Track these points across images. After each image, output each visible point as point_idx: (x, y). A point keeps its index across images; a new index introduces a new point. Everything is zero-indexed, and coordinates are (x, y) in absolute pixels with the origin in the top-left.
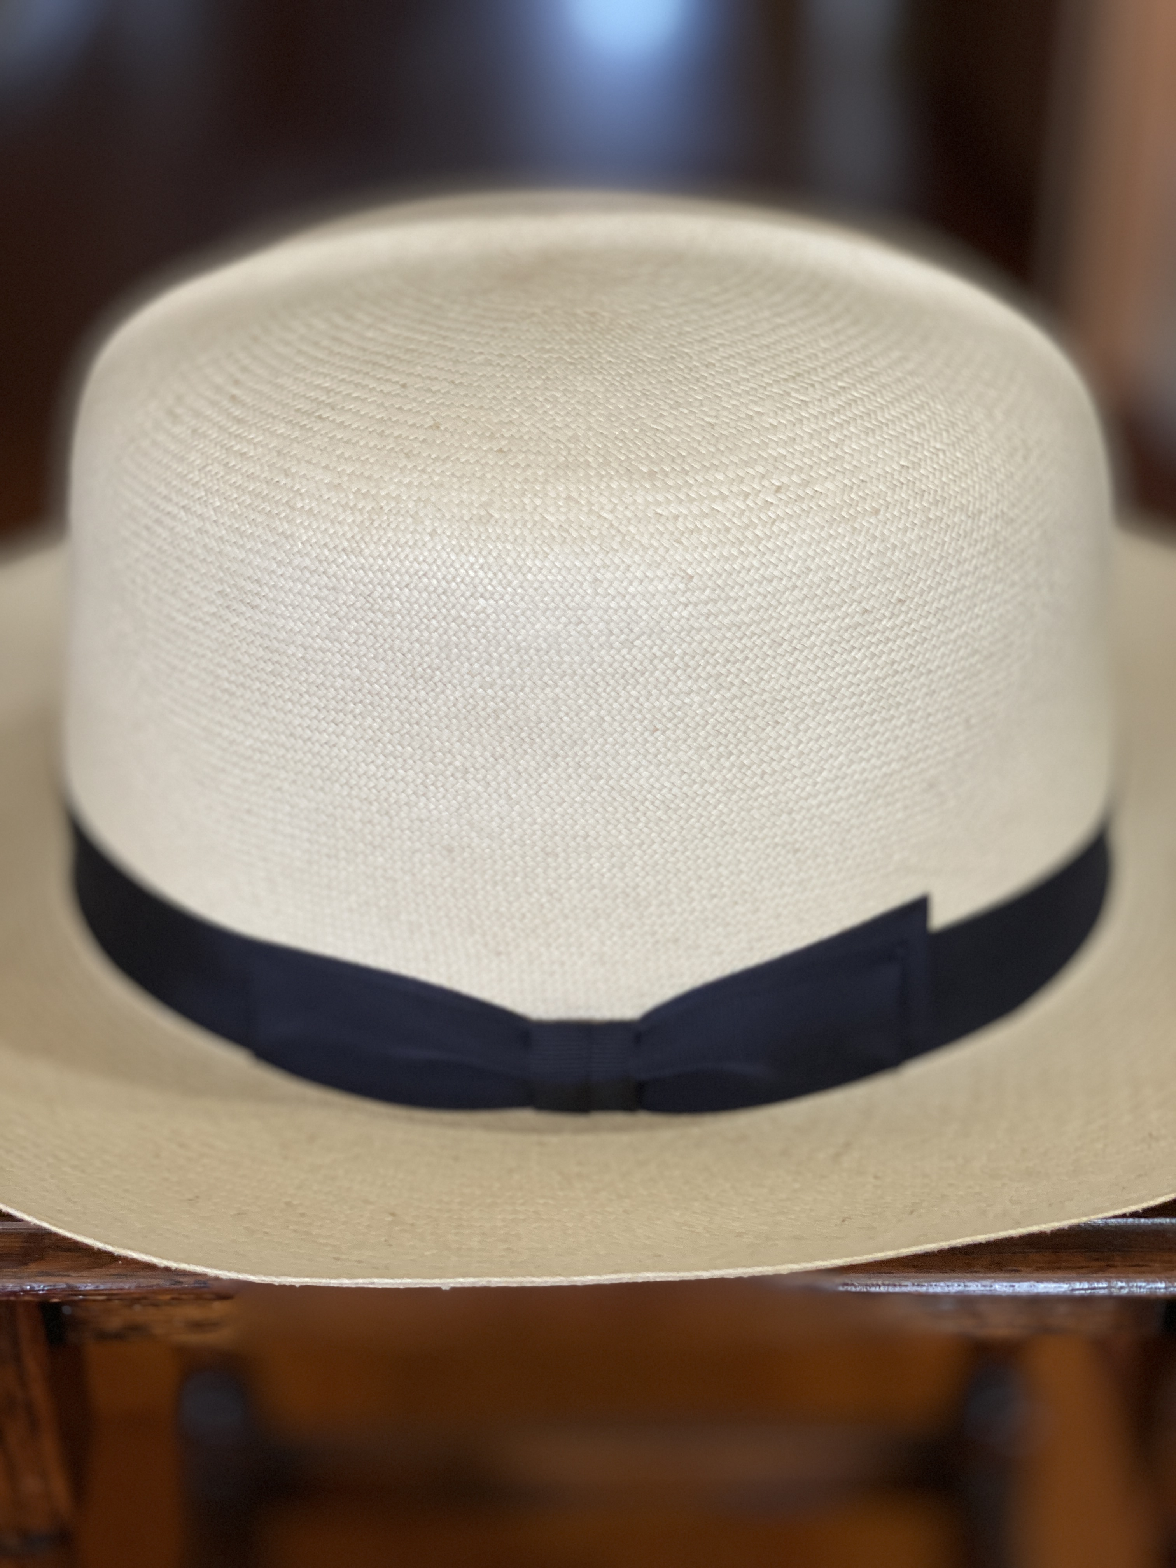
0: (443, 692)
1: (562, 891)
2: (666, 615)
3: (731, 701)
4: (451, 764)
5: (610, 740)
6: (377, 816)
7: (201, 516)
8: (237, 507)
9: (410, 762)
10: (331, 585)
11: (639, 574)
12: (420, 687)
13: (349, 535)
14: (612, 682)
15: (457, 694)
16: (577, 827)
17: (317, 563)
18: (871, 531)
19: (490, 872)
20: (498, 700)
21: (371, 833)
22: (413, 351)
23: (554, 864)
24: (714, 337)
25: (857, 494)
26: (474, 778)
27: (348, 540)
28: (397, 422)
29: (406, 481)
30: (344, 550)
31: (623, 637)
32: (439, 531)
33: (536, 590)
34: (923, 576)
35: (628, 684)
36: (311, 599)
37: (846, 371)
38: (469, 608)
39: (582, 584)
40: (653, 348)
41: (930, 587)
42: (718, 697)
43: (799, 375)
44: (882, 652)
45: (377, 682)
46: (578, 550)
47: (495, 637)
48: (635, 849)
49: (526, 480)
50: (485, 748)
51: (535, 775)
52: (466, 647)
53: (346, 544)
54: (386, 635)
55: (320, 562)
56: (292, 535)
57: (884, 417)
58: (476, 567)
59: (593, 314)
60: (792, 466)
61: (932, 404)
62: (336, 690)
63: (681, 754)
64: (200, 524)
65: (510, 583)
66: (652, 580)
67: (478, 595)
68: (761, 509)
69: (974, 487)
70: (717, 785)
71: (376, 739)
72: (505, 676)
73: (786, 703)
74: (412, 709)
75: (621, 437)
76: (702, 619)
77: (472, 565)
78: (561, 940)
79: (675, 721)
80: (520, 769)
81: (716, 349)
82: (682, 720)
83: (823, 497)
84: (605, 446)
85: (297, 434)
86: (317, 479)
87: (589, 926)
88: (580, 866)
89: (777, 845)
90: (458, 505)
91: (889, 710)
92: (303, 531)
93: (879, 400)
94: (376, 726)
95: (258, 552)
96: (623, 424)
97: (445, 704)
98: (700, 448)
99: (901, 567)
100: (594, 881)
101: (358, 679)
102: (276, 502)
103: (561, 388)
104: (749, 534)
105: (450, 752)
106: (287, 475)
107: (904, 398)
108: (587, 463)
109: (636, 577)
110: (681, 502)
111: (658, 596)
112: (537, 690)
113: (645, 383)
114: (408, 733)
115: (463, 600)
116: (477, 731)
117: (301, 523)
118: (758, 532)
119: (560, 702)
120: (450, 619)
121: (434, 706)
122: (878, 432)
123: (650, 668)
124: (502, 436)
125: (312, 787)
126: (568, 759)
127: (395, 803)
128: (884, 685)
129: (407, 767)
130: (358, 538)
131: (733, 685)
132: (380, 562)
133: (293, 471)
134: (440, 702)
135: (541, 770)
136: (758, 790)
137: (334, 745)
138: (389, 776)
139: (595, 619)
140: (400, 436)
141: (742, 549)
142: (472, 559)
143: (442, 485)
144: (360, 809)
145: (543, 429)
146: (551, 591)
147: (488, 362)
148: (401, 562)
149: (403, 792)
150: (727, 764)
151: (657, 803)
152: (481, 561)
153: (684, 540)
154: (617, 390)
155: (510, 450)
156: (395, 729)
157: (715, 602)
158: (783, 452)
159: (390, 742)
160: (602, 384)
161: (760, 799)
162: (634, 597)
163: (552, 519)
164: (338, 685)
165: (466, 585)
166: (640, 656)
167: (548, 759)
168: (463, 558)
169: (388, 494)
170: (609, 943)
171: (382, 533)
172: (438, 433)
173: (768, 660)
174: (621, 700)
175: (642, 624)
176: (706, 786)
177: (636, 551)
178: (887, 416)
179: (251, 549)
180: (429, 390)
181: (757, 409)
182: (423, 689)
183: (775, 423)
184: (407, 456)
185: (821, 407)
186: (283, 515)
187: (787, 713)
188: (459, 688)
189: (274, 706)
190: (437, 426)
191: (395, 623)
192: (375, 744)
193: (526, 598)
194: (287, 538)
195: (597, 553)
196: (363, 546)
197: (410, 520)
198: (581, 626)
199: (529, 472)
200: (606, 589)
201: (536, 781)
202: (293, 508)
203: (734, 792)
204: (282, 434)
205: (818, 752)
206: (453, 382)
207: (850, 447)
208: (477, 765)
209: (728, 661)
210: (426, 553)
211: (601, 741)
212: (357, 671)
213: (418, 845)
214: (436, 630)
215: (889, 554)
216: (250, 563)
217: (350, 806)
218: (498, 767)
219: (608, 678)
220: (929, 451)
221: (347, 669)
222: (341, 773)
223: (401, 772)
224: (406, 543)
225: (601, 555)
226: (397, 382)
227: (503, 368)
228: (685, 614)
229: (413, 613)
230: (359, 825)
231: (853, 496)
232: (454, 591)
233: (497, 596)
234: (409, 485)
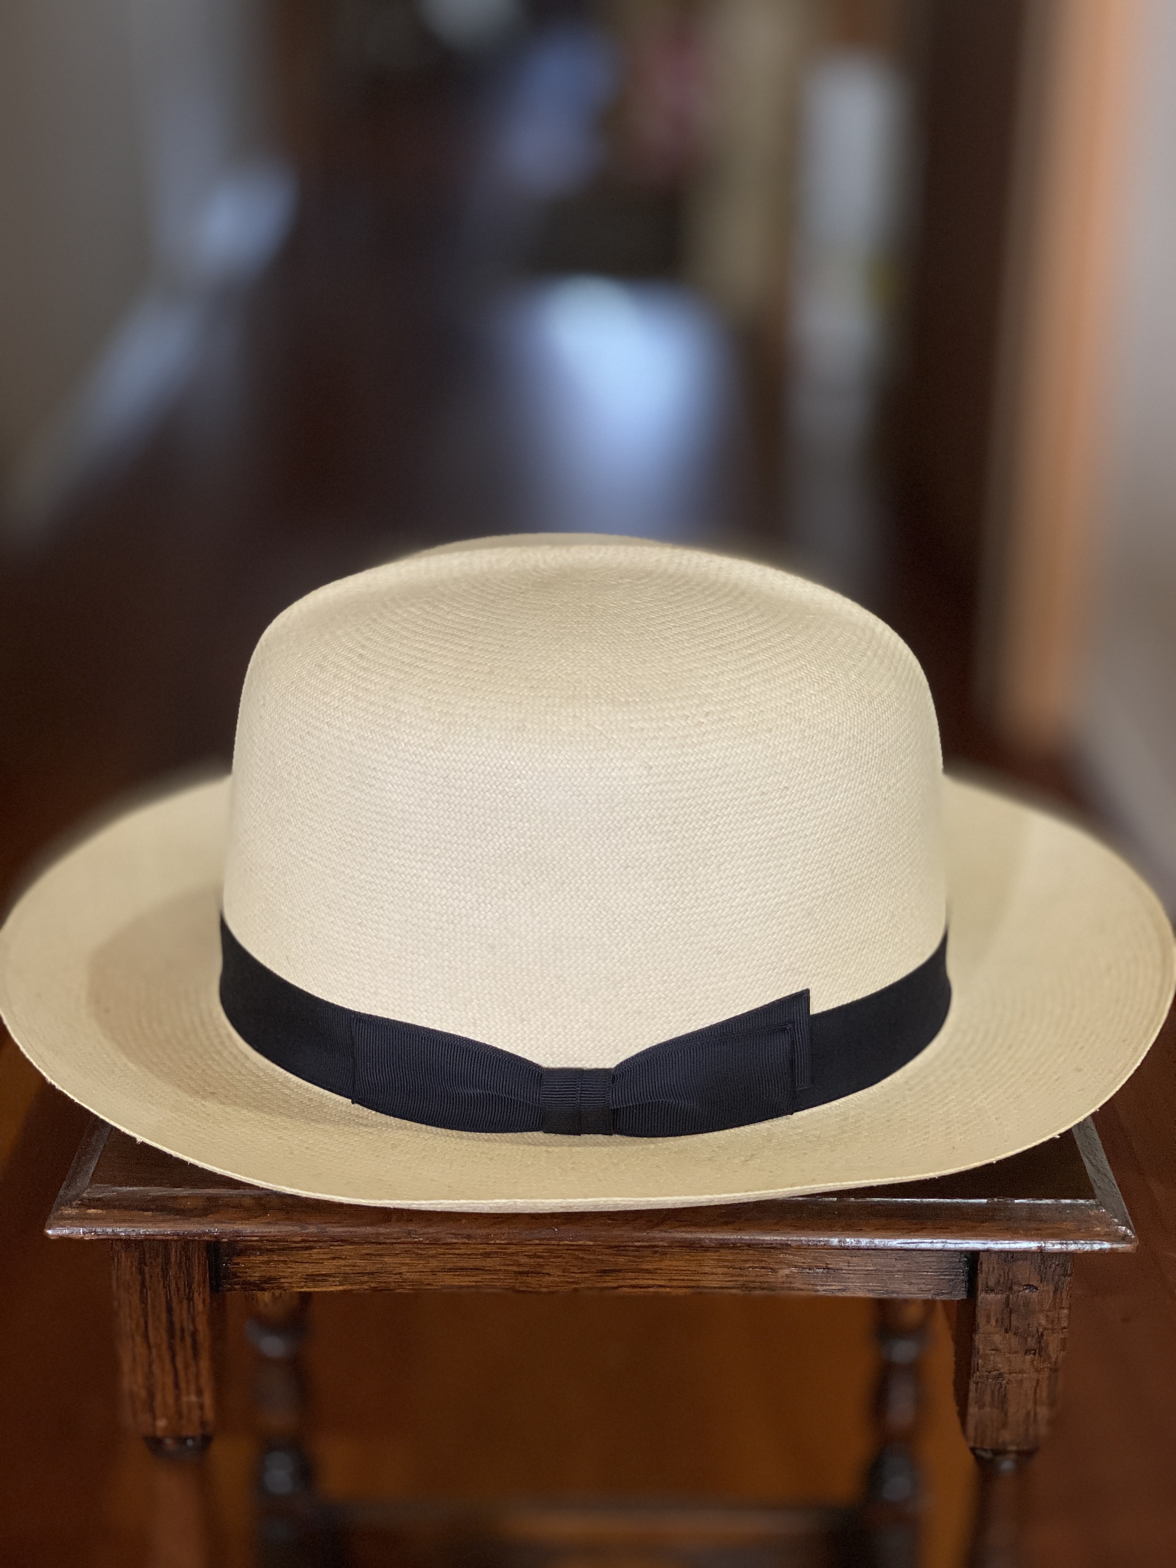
0: (492, 840)
1: (565, 976)
2: (635, 791)
3: (676, 849)
4: (495, 888)
5: (599, 873)
6: (446, 924)
7: (339, 729)
8: (362, 722)
9: (469, 887)
10: (422, 770)
11: (618, 765)
12: (477, 837)
13: (435, 739)
14: (600, 834)
15: (501, 841)
16: (576, 932)
17: (414, 756)
18: (767, 742)
19: (519, 962)
20: (527, 845)
21: (441, 936)
22: (477, 627)
23: (560, 957)
24: (669, 622)
25: (758, 718)
26: (510, 897)
27: (434, 742)
28: (467, 669)
29: (472, 705)
30: (431, 748)
31: (607, 805)
32: (493, 736)
33: (553, 773)
34: (800, 772)
35: (610, 836)
36: (409, 780)
37: (753, 644)
38: (510, 785)
39: (582, 770)
40: (630, 627)
41: (805, 780)
42: (668, 845)
43: (722, 645)
44: (774, 821)
45: (449, 833)
46: (580, 748)
47: (526, 804)
48: (613, 947)
49: (548, 705)
50: (518, 877)
51: (549, 896)
52: (507, 811)
53: (433, 744)
54: (456, 802)
55: (416, 755)
56: (399, 738)
57: (776, 673)
58: (516, 758)
59: (592, 606)
60: (717, 700)
61: (808, 666)
62: (422, 840)
63: (644, 883)
64: (337, 733)
65: (536, 769)
66: (626, 768)
67: (516, 776)
68: (696, 726)
69: (835, 718)
70: (667, 905)
71: (448, 872)
72: (532, 829)
73: (711, 852)
74: (471, 851)
75: (608, 680)
76: (658, 794)
77: (513, 758)
78: (564, 1010)
79: (640, 861)
80: (540, 891)
81: (671, 629)
82: (644, 861)
83: (736, 720)
84: (598, 685)
85: (402, 676)
86: (415, 704)
87: (583, 1001)
88: (578, 958)
89: (706, 948)
90: (504, 720)
91: (779, 860)
92: (405, 736)
93: (774, 662)
94: (447, 863)
95: (376, 750)
96: (609, 672)
97: (493, 848)
98: (658, 688)
99: (786, 766)
100: (587, 969)
101: (437, 832)
102: (388, 718)
103: (571, 650)
104: (688, 741)
105: (495, 880)
106: (395, 702)
107: (790, 662)
108: (587, 695)
109: (617, 767)
110: (645, 720)
111: (630, 779)
112: (552, 839)
113: (624, 648)
114: (468, 867)
115: (506, 780)
116: (513, 866)
117: (404, 731)
118: (694, 740)
119: (566, 847)
120: (498, 792)
121: (486, 849)
122: (772, 682)
123: (625, 825)
124: (533, 678)
125: (404, 905)
126: (571, 885)
127: (458, 915)
128: (776, 842)
129: (467, 890)
130: (440, 740)
131: (677, 838)
132: (454, 755)
133: (400, 699)
134: (490, 847)
135: (553, 892)
136: (694, 909)
137: (420, 876)
138: (454, 896)
139: (590, 793)
140: (468, 678)
141: (684, 750)
142: (513, 754)
143: (495, 708)
144: (434, 920)
145: (559, 674)
146: (563, 775)
147: (524, 634)
148: (468, 755)
149: (464, 907)
150: (674, 891)
151: (628, 916)
152: (519, 754)
153: (647, 743)
154: (606, 652)
155: (538, 687)
156: (460, 865)
157: (667, 783)
158: (711, 691)
159: (456, 874)
160: (597, 648)
161: (695, 916)
162: (615, 779)
163: (564, 729)
164: (424, 836)
165: (509, 770)
166: (618, 818)
167: (558, 885)
168: (507, 753)
169: (460, 713)
170: (595, 1013)
171: (456, 737)
172: (493, 677)
173: (700, 822)
174: (606, 846)
175: (620, 796)
176: (660, 905)
177: (617, 750)
178: (779, 672)
179: (371, 748)
180: (487, 650)
181: (695, 665)
182: (479, 838)
183: (707, 674)
184: (473, 689)
185: (737, 665)
186: (392, 726)
187: (712, 858)
188: (502, 837)
189: (381, 852)
190: (491, 672)
191: (462, 795)
192: (447, 875)
193: (546, 779)
194: (395, 741)
195: (592, 751)
196: (444, 745)
197: (474, 729)
198: (581, 797)
199: (550, 700)
200: (597, 774)
201: (550, 900)
202: (399, 722)
203: (678, 910)
204: (392, 677)
205: (733, 885)
206: (502, 646)
207: (754, 689)
208: (513, 889)
209: (674, 822)
210: (484, 750)
211: (592, 873)
212: (437, 827)
213: (472, 944)
214: (489, 799)
215: (778, 757)
216: (370, 757)
217: (428, 918)
218: (526, 890)
219: (598, 831)
220: (805, 694)
221: (431, 826)
222: (423, 896)
223: (463, 894)
224: (471, 743)
225: (595, 752)
226: (467, 646)
227: (534, 638)
228: (647, 790)
229: (474, 788)
230: (434, 931)
231: (755, 719)
232: (501, 774)
233: (528, 777)
234: (474, 707)
